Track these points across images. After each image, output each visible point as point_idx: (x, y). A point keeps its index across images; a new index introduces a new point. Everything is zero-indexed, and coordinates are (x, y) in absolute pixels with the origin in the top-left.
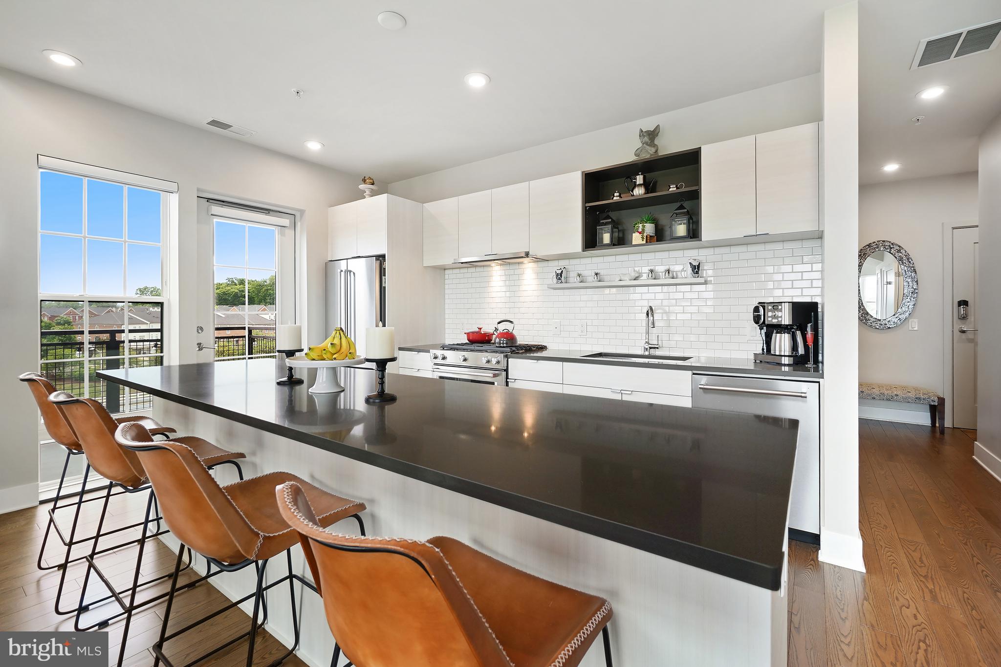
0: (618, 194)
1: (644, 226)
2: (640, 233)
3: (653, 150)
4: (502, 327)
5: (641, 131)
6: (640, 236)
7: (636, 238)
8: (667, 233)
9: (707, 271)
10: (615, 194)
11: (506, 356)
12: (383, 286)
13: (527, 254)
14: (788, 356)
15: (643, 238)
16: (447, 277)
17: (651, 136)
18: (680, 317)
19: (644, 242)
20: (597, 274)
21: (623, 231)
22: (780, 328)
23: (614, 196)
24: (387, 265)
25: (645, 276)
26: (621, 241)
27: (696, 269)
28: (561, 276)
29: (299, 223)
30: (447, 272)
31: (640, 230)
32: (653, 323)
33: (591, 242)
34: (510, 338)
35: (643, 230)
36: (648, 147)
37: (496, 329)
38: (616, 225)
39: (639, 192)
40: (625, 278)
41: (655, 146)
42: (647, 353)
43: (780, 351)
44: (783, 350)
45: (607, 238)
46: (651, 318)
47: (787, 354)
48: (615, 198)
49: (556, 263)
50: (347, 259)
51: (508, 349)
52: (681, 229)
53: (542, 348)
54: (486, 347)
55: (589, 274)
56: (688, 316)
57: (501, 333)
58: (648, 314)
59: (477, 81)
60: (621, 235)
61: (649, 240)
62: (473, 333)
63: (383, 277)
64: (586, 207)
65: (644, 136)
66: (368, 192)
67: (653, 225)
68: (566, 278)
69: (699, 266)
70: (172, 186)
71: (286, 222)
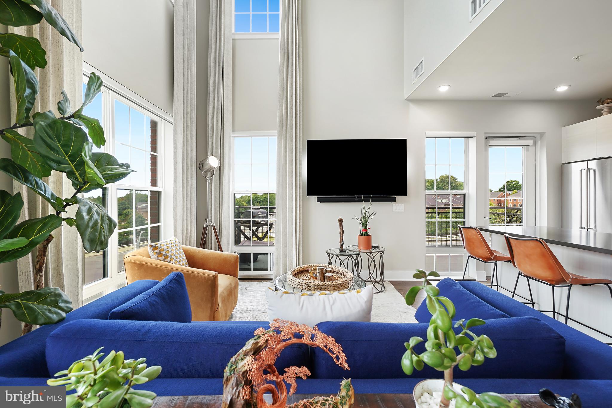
29: (539, 142)
50: (587, 161)
70: (473, 134)
71: (531, 142)
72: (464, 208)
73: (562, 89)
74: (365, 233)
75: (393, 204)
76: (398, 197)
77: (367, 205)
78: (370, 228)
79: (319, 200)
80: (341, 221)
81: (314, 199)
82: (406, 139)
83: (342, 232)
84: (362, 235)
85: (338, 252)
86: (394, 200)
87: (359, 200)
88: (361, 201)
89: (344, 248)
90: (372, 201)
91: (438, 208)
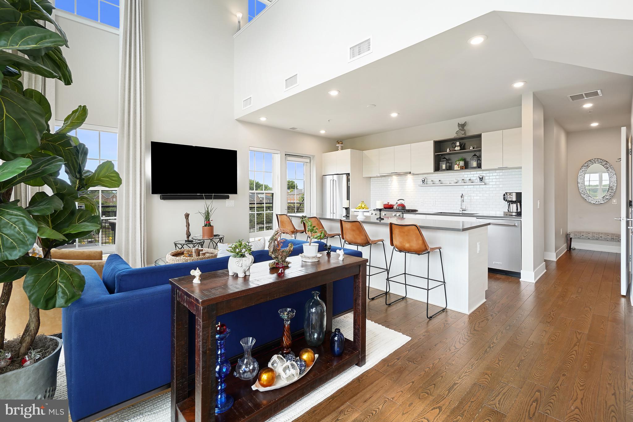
0: (449, 149)
1: (459, 163)
2: (458, 165)
3: (463, 132)
4: (399, 202)
5: (459, 124)
6: (458, 166)
7: (456, 167)
8: (470, 166)
9: (486, 179)
10: (448, 149)
11: (403, 213)
12: (349, 185)
13: (410, 173)
14: (515, 212)
15: (459, 167)
16: (371, 181)
17: (462, 126)
18: (475, 198)
19: (459, 169)
20: (440, 181)
21: (451, 163)
22: (512, 202)
23: (447, 150)
24: (350, 177)
25: (460, 181)
26: (450, 168)
27: (481, 179)
28: (424, 181)
29: (312, 161)
30: (371, 179)
31: (458, 164)
32: (463, 200)
33: (437, 168)
34: (403, 206)
35: (459, 164)
36: (461, 131)
37: (397, 203)
38: (448, 161)
39: (457, 148)
40: (452, 183)
41: (464, 130)
42: (461, 212)
43: (512, 210)
44: (513, 210)
45: (444, 167)
46: (462, 198)
47: (515, 211)
48: (447, 151)
49: (422, 176)
50: (333, 175)
51: (403, 210)
52: (475, 164)
53: (416, 211)
54: (392, 210)
55: (436, 181)
56: (478, 198)
57: (399, 204)
58: (461, 197)
59: (394, 115)
60: (450, 165)
61: (462, 168)
62: (386, 204)
63: (349, 182)
64: (435, 155)
65: (460, 127)
66: (340, 147)
67: (464, 162)
68: (426, 182)
69: (482, 178)
70: (279, 152)
71: (308, 161)
72: (272, 203)
73: (323, 132)
74: (208, 224)
75: (227, 200)
76: (231, 196)
77: (209, 202)
78: (212, 221)
79: (163, 198)
80: (187, 216)
81: (157, 197)
82: (237, 151)
83: (188, 225)
84: (206, 226)
85: (184, 242)
86: (228, 197)
87: (201, 198)
88: (203, 199)
89: (190, 239)
90: (214, 199)
91: (257, 203)
